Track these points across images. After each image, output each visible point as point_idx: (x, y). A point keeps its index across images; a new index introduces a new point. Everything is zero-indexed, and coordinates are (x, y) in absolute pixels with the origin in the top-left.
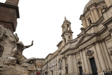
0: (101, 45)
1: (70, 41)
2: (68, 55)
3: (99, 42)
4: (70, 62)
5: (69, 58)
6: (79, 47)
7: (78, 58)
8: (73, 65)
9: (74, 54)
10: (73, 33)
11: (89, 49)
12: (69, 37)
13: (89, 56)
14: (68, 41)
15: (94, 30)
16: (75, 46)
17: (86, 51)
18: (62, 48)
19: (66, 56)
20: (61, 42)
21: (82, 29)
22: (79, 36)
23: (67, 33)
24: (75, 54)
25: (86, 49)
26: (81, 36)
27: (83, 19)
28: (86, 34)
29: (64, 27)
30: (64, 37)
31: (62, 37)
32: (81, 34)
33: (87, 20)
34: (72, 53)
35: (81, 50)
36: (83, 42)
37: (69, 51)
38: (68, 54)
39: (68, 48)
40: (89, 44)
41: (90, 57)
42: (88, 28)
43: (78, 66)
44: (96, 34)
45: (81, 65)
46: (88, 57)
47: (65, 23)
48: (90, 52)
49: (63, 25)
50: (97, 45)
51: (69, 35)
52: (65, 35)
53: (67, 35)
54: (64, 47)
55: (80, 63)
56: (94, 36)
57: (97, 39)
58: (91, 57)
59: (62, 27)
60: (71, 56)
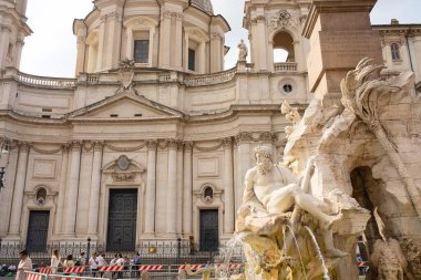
7: (41, 169)
11: (130, 156)
13: (116, 176)
17: (111, 157)
25: (107, 150)
26: (106, 85)
33: (129, 32)
34: (16, 141)
35: (82, 146)
40: (135, 137)
41: (118, 183)
45: (48, 204)
46: (109, 181)
55: (40, 193)
57: (178, 134)
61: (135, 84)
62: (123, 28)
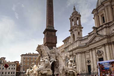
0: (110, 47)
1: (79, 38)
2: (76, 54)
3: (109, 44)
4: (79, 60)
5: (78, 57)
6: (90, 46)
7: (88, 56)
8: (82, 64)
9: (83, 53)
11: (99, 50)
12: (79, 33)
14: (77, 38)
15: (106, 32)
16: (85, 44)
17: (97, 51)
18: (70, 45)
19: (75, 54)
20: (68, 38)
21: (94, 28)
23: (77, 28)
24: (85, 52)
25: (96, 49)
27: (96, 14)
29: (73, 20)
30: (72, 32)
31: (70, 32)
33: (100, 17)
34: (81, 52)
35: (91, 50)
36: (94, 42)
37: (78, 50)
38: (76, 52)
39: (78, 46)
40: (100, 45)
42: (100, 28)
43: (87, 64)
45: (90, 64)
46: (97, 57)
47: (74, 16)
48: (100, 52)
49: (71, 17)
50: (107, 47)
52: (73, 30)
53: (77, 31)
54: (72, 44)
55: (89, 62)
56: (105, 38)
57: (108, 41)
58: (100, 57)
59: (70, 19)
60: (80, 55)
61: (97, 32)
62: (98, 16)
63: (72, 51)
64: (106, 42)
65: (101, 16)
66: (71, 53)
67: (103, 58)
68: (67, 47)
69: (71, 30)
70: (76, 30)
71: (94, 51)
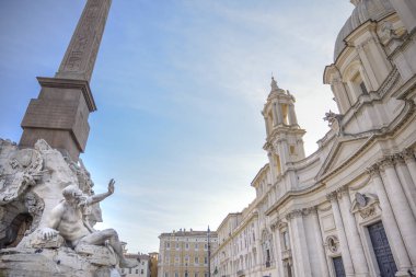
0: (402, 174)
1: (293, 163)
2: (289, 216)
3: (394, 160)
4: (298, 240)
5: (295, 226)
6: (328, 184)
8: (310, 253)
9: (310, 211)
10: (303, 132)
11: (361, 191)
12: (292, 149)
13: (364, 215)
14: (287, 164)
15: (373, 118)
16: (314, 181)
18: (270, 192)
19: (285, 220)
20: (264, 171)
21: (330, 117)
22: (323, 144)
23: (282, 136)
24: (316, 209)
26: (329, 141)
27: (336, 80)
28: (345, 135)
29: (270, 114)
30: (273, 149)
32: (330, 137)
34: (304, 209)
36: (338, 164)
37: (291, 203)
38: (289, 211)
39: (289, 189)
41: (367, 219)
42: (352, 112)
43: (330, 253)
44: (379, 131)
45: (339, 251)
46: (360, 219)
47: (273, 102)
48: (367, 199)
49: (267, 106)
50: (388, 173)
51: (291, 140)
52: (274, 144)
53: (284, 145)
54: (274, 187)
55: (333, 242)
56: (372, 140)
58: (370, 220)
59: (263, 113)
60: (300, 219)
61: (343, 128)
62: (345, 84)
63: (276, 209)
64: (381, 155)
65: (353, 80)
66: (275, 216)
67: (380, 222)
68: (264, 199)
69: (268, 146)
70: (280, 142)
71: (345, 199)
